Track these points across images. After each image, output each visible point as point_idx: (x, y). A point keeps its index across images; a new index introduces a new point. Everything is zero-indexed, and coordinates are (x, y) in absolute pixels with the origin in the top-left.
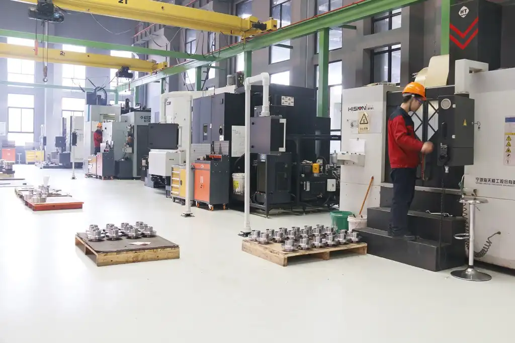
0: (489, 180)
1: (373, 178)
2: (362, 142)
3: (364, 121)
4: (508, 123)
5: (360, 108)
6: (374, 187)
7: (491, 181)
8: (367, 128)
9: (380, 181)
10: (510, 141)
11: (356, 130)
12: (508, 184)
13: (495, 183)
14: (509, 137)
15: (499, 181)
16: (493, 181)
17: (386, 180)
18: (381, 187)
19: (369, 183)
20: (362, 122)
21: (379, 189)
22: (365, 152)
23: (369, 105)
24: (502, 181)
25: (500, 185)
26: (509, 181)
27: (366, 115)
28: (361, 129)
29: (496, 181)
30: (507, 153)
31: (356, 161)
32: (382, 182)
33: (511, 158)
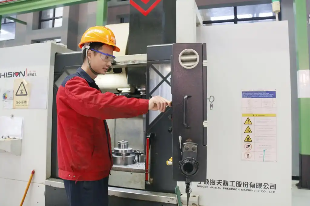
0: (219, 183)
1: (33, 173)
2: (18, 121)
3: (22, 92)
4: (246, 100)
5: (17, 74)
6: (35, 185)
7: (222, 184)
8: (26, 102)
9: (45, 178)
10: (250, 126)
11: (9, 104)
12: (249, 188)
13: (229, 187)
14: (248, 120)
15: (235, 184)
16: (226, 183)
17: (53, 175)
18: (47, 186)
19: (28, 180)
20: (19, 93)
21: (44, 189)
22: (23, 134)
23: (30, 70)
24: (238, 184)
25: (236, 189)
26: (251, 183)
27: (25, 83)
28: (17, 102)
29: (230, 184)
30: (247, 143)
31: (9, 150)
32: (47, 179)
33: (251, 150)
